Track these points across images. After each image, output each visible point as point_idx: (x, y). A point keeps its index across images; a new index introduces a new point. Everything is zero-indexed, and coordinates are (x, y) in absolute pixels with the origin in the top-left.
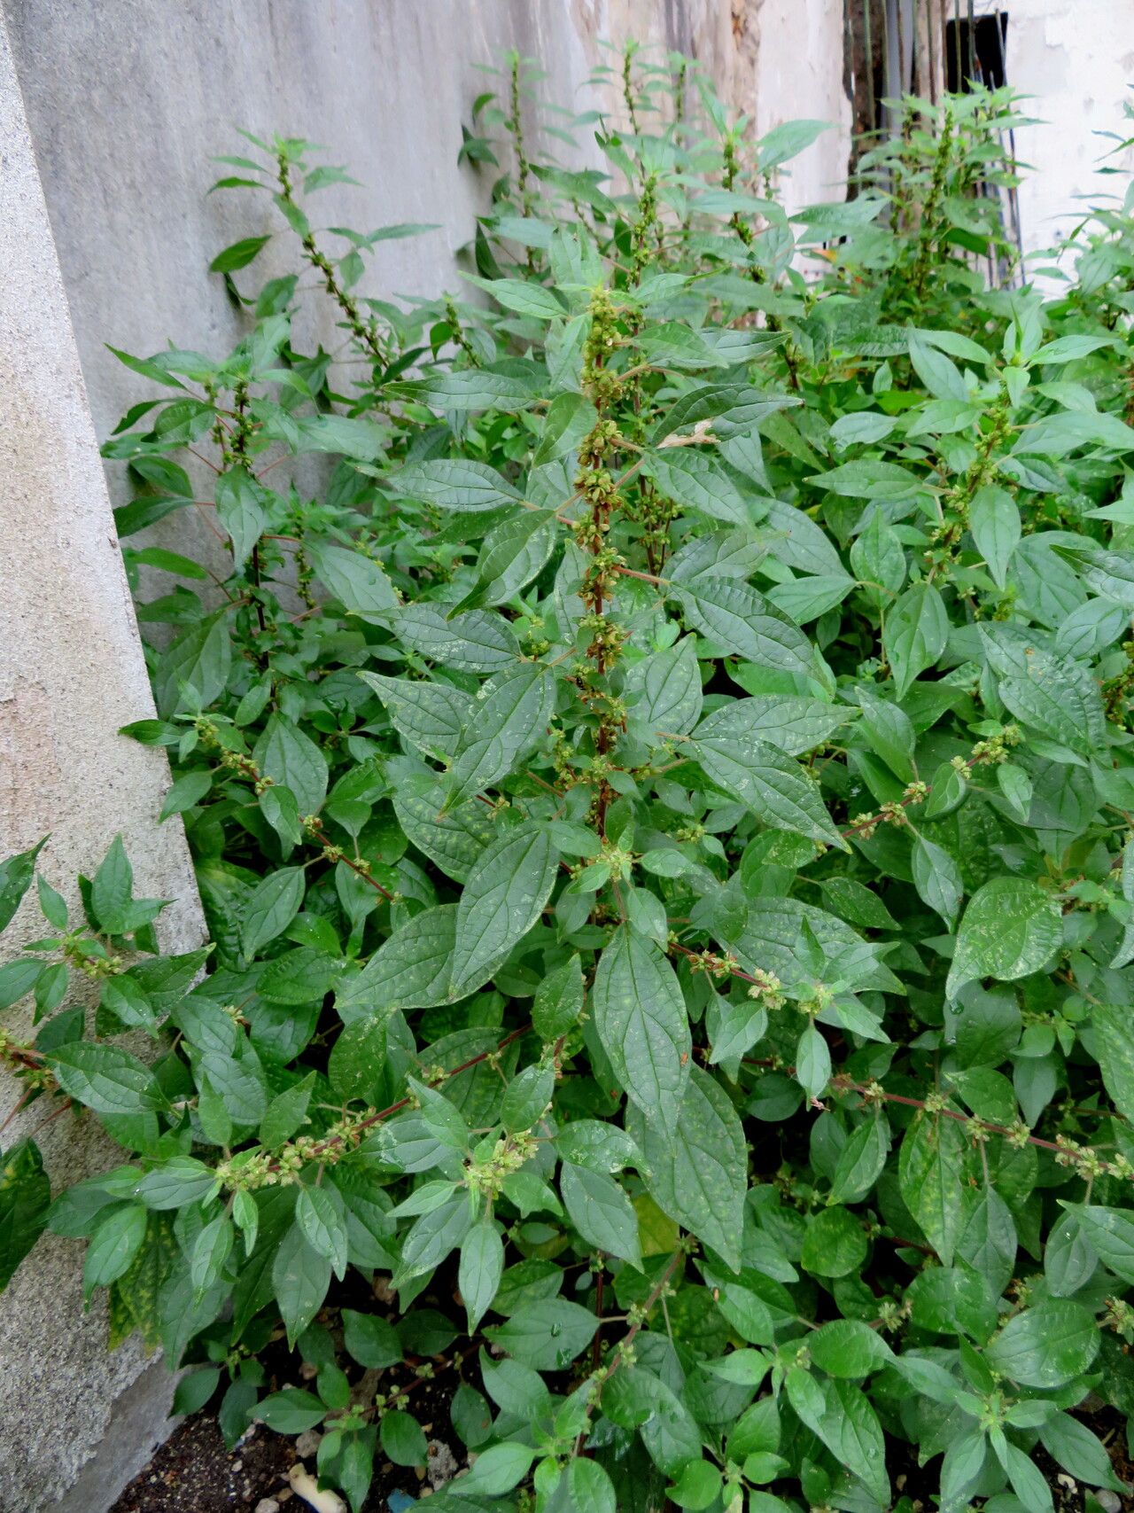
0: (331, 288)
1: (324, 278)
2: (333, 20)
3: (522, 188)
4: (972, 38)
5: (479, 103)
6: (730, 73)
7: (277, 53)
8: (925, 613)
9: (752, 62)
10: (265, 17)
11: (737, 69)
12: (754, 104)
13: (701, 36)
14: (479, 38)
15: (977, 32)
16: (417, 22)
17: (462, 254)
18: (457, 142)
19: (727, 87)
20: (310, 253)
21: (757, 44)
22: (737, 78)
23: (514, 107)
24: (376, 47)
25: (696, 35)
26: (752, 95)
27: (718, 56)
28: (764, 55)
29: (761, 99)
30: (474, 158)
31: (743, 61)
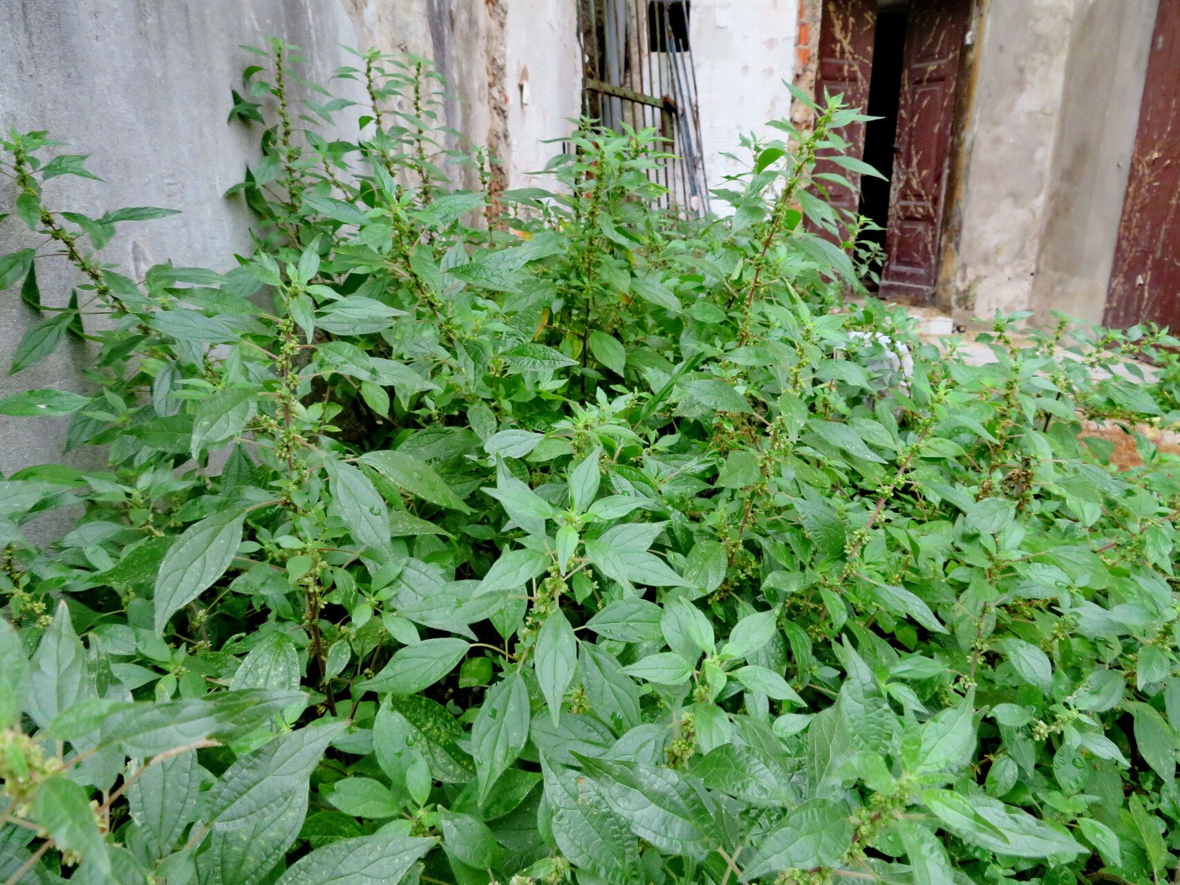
0: (73, 256)
1: (65, 247)
2: (95, 14)
3: (285, 143)
4: (666, 14)
5: (248, 73)
6: (483, 33)
7: (31, 46)
8: (512, 707)
9: (502, 25)
10: (18, 15)
11: (489, 30)
12: (503, 56)
13: (458, 8)
14: (250, 20)
15: (670, 11)
16: (186, 10)
17: (231, 196)
18: (229, 105)
19: (481, 44)
20: (50, 228)
21: (506, 13)
22: (489, 37)
23: (279, 80)
24: (142, 34)
25: (453, 7)
26: (502, 49)
27: (472, 22)
28: (510, 20)
29: (508, 52)
30: (244, 116)
31: (494, 24)
